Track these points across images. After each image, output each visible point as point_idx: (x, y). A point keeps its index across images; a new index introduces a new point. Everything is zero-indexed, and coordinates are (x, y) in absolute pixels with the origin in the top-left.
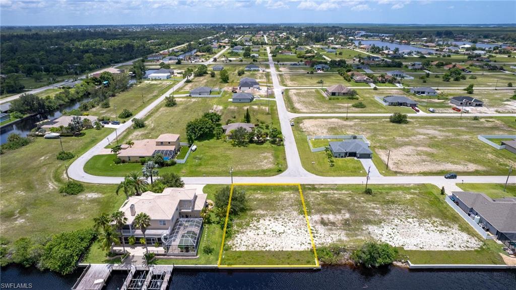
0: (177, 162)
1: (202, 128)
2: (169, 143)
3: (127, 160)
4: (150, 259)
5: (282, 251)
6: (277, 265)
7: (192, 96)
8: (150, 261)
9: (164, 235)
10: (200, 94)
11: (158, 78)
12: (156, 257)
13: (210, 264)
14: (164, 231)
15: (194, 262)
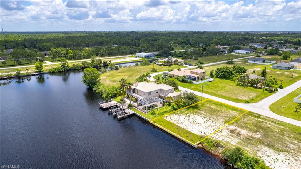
0: (193, 83)
3: (173, 76)
4: (130, 106)
5: (185, 129)
6: (175, 133)
7: (249, 62)
8: (130, 107)
9: (141, 99)
10: (254, 62)
11: (240, 52)
12: (134, 107)
13: (148, 118)
14: (141, 97)
15: (143, 115)
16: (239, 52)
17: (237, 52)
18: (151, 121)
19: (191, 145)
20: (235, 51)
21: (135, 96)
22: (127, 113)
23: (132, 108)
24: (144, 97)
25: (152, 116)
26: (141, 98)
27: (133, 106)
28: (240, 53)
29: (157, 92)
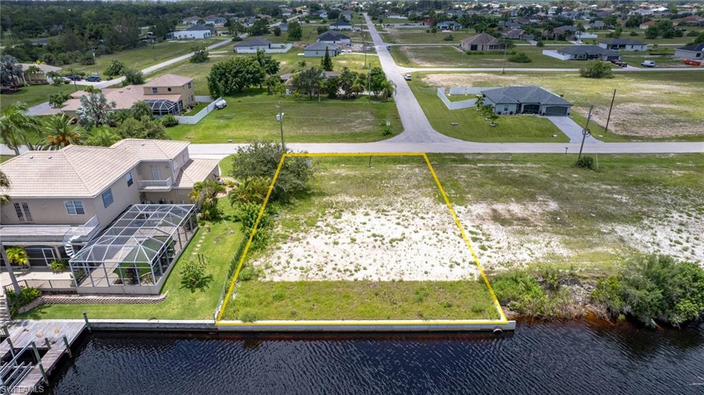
0: (179, 121)
1: (238, 72)
2: (169, 89)
4: (23, 303)
5: (401, 281)
7: (239, 51)
8: (21, 310)
9: (75, 238)
10: (252, 49)
11: (189, 36)
12: (47, 297)
13: (194, 317)
14: (74, 229)
15: (149, 310)
16: (186, 36)
17: (183, 37)
18: (223, 322)
19: (491, 331)
20: (175, 33)
21: (18, 239)
22: (43, 352)
23: (42, 305)
24: (89, 225)
25: (201, 297)
26: (77, 233)
27: (45, 292)
28: (190, 39)
29: (130, 183)
